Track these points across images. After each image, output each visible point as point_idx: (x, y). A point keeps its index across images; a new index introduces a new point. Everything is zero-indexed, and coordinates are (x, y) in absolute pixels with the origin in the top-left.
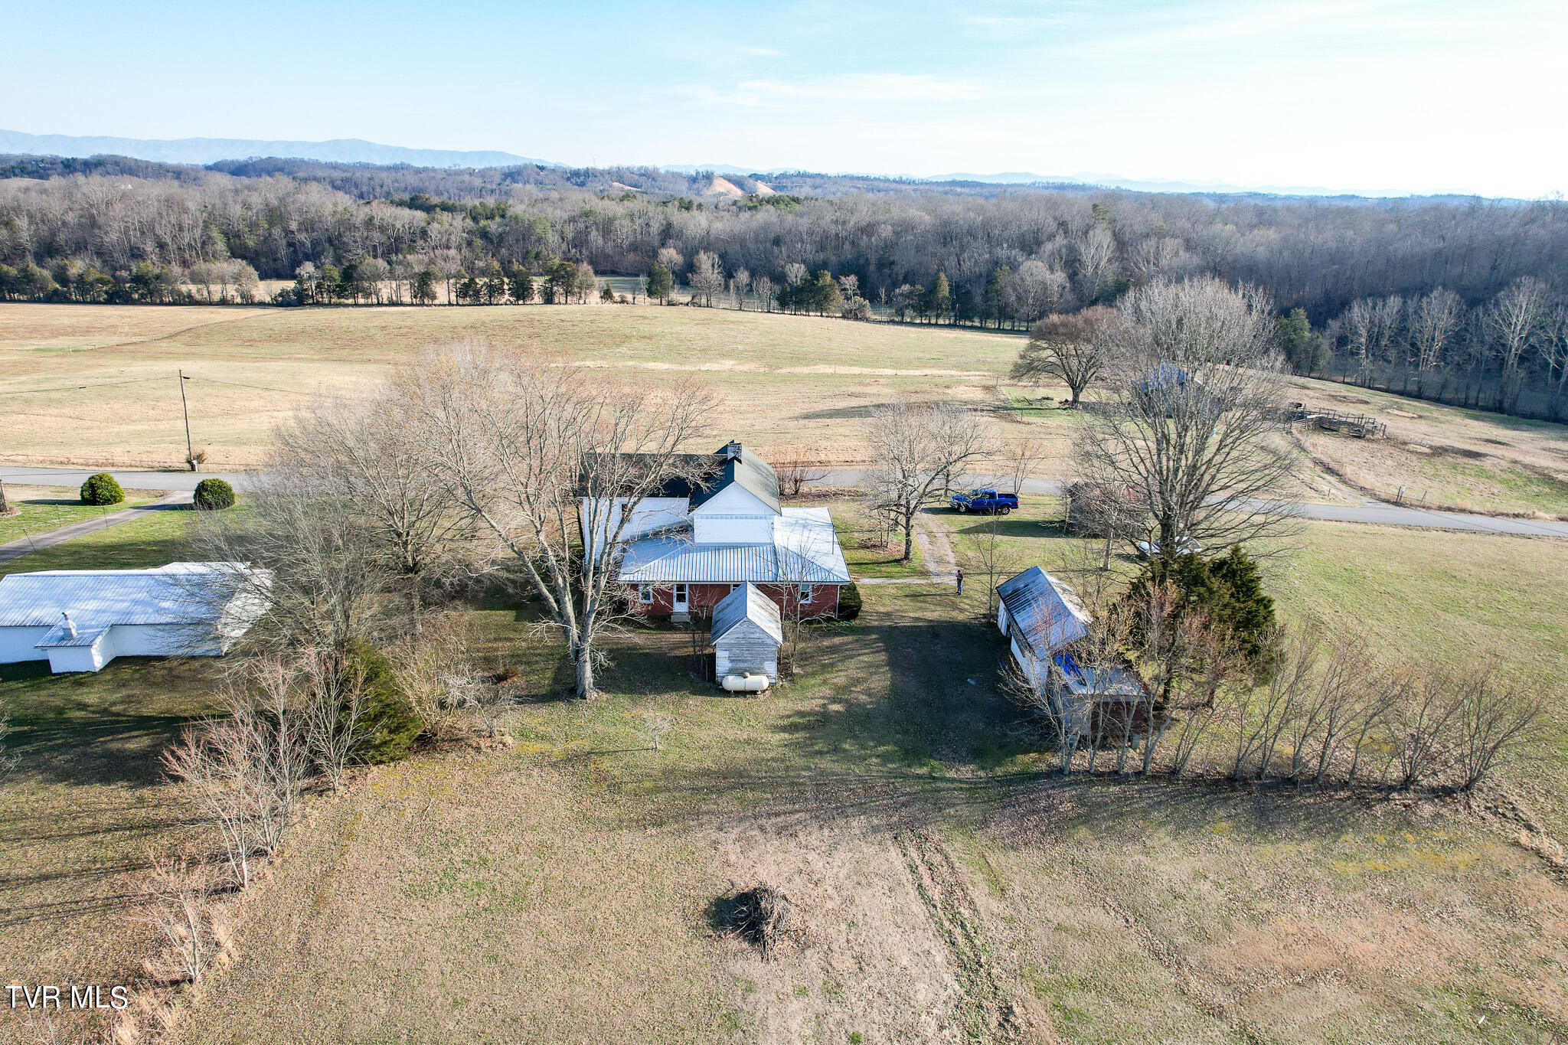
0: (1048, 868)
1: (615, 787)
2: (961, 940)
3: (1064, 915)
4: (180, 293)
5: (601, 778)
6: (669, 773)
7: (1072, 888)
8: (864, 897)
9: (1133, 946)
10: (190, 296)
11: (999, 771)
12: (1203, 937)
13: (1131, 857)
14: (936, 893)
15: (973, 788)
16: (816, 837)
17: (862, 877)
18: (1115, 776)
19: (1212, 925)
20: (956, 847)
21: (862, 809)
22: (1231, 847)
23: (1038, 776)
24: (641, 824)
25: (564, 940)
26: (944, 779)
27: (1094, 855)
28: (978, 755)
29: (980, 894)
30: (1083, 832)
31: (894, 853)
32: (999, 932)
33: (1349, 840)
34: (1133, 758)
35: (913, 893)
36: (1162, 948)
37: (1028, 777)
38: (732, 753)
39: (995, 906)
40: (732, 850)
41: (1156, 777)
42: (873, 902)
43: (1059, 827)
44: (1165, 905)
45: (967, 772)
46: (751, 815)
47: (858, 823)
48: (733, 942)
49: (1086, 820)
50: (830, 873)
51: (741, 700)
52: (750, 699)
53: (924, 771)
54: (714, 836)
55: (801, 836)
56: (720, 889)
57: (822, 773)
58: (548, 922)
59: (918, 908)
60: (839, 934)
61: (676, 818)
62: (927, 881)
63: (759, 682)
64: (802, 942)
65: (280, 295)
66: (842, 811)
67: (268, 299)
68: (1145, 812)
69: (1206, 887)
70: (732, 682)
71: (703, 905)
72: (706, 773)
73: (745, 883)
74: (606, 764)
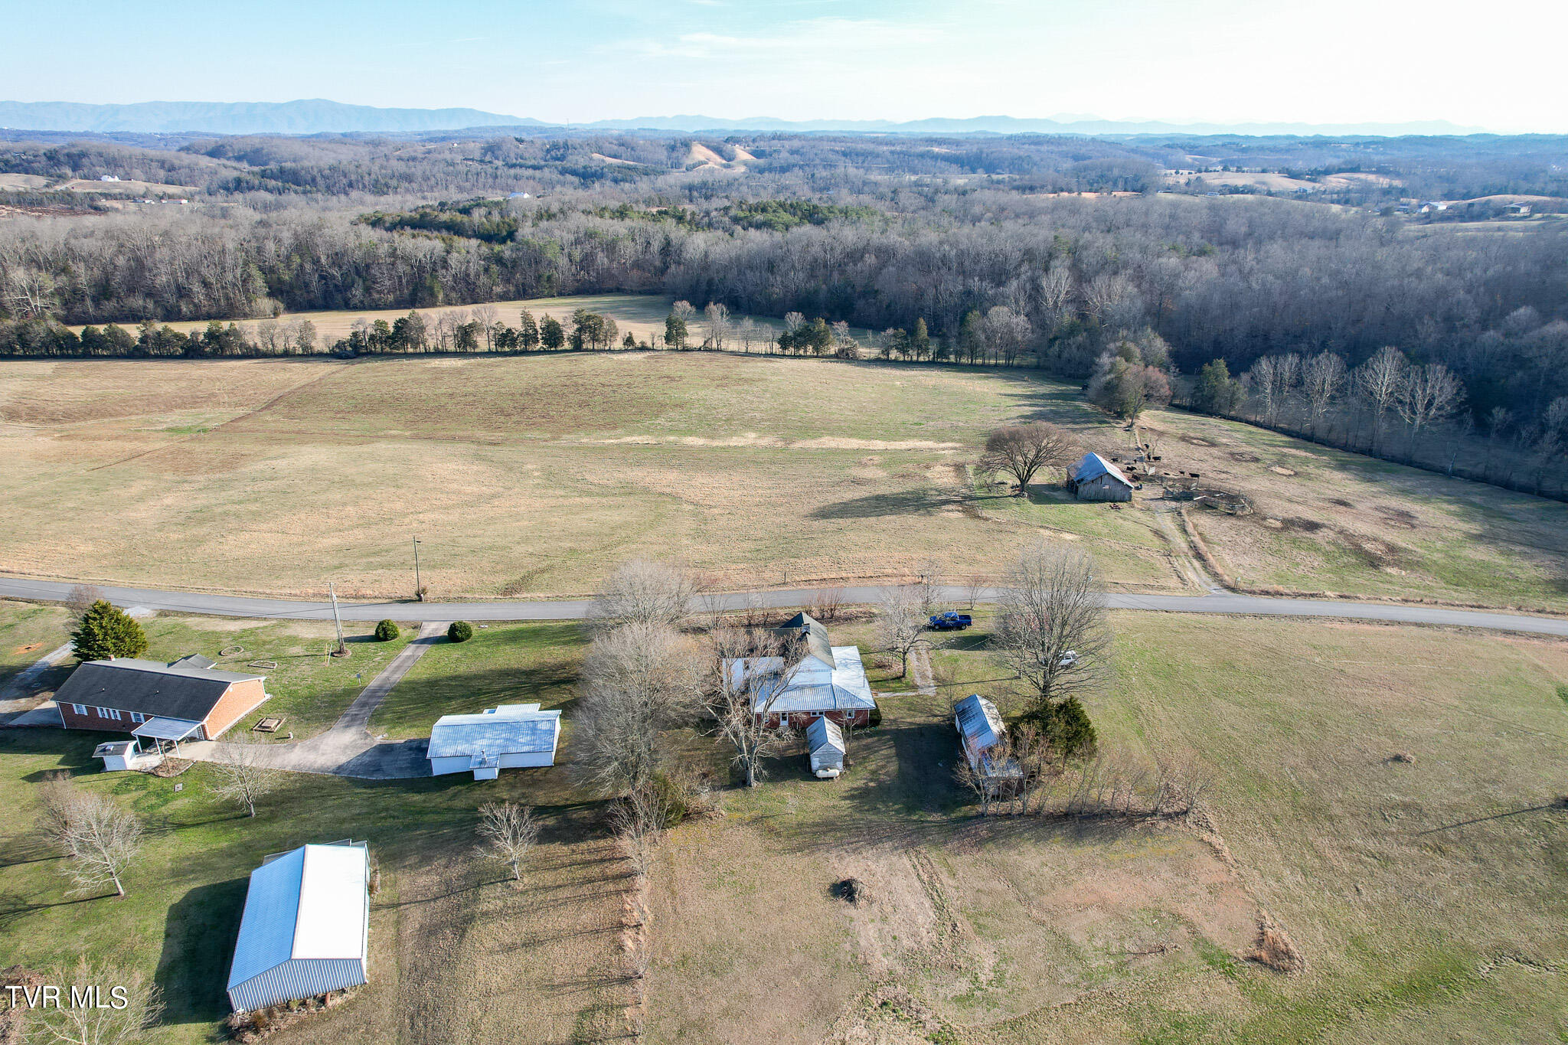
0: (974, 864)
1: (779, 834)
2: (936, 897)
3: (980, 885)
5: (771, 830)
6: (800, 825)
7: (985, 872)
8: (894, 881)
9: (1010, 897)
10: (255, 347)
11: (953, 816)
12: (1041, 892)
13: (1012, 856)
14: (925, 877)
15: (940, 825)
16: (869, 853)
17: (892, 871)
18: (1008, 816)
19: (1046, 887)
20: (933, 855)
21: (889, 838)
22: (1061, 850)
23: (971, 818)
24: (793, 851)
25: (776, 904)
26: (927, 821)
27: (996, 857)
28: (944, 808)
29: (944, 877)
30: (990, 845)
31: (905, 859)
32: (951, 892)
33: (1119, 843)
34: (1018, 805)
35: (915, 878)
36: (1022, 897)
37: (966, 819)
38: (827, 814)
39: (951, 882)
40: (833, 860)
41: (1029, 816)
42: (899, 883)
43: (980, 843)
44: (1026, 879)
45: (936, 817)
46: (839, 844)
47: (888, 845)
48: (842, 902)
49: (992, 839)
50: (879, 870)
51: (826, 783)
52: (831, 782)
53: (915, 818)
54: (826, 855)
55: (864, 854)
56: (834, 879)
57: (871, 821)
58: (768, 896)
59: (917, 884)
60: (885, 897)
61: (808, 847)
62: (921, 871)
63: (835, 772)
64: (871, 901)
65: (337, 346)
66: (880, 840)
67: (326, 350)
68: (1021, 833)
69: (1046, 869)
70: (821, 774)
71: (828, 887)
72: (817, 825)
73: (844, 876)
74: (772, 822)
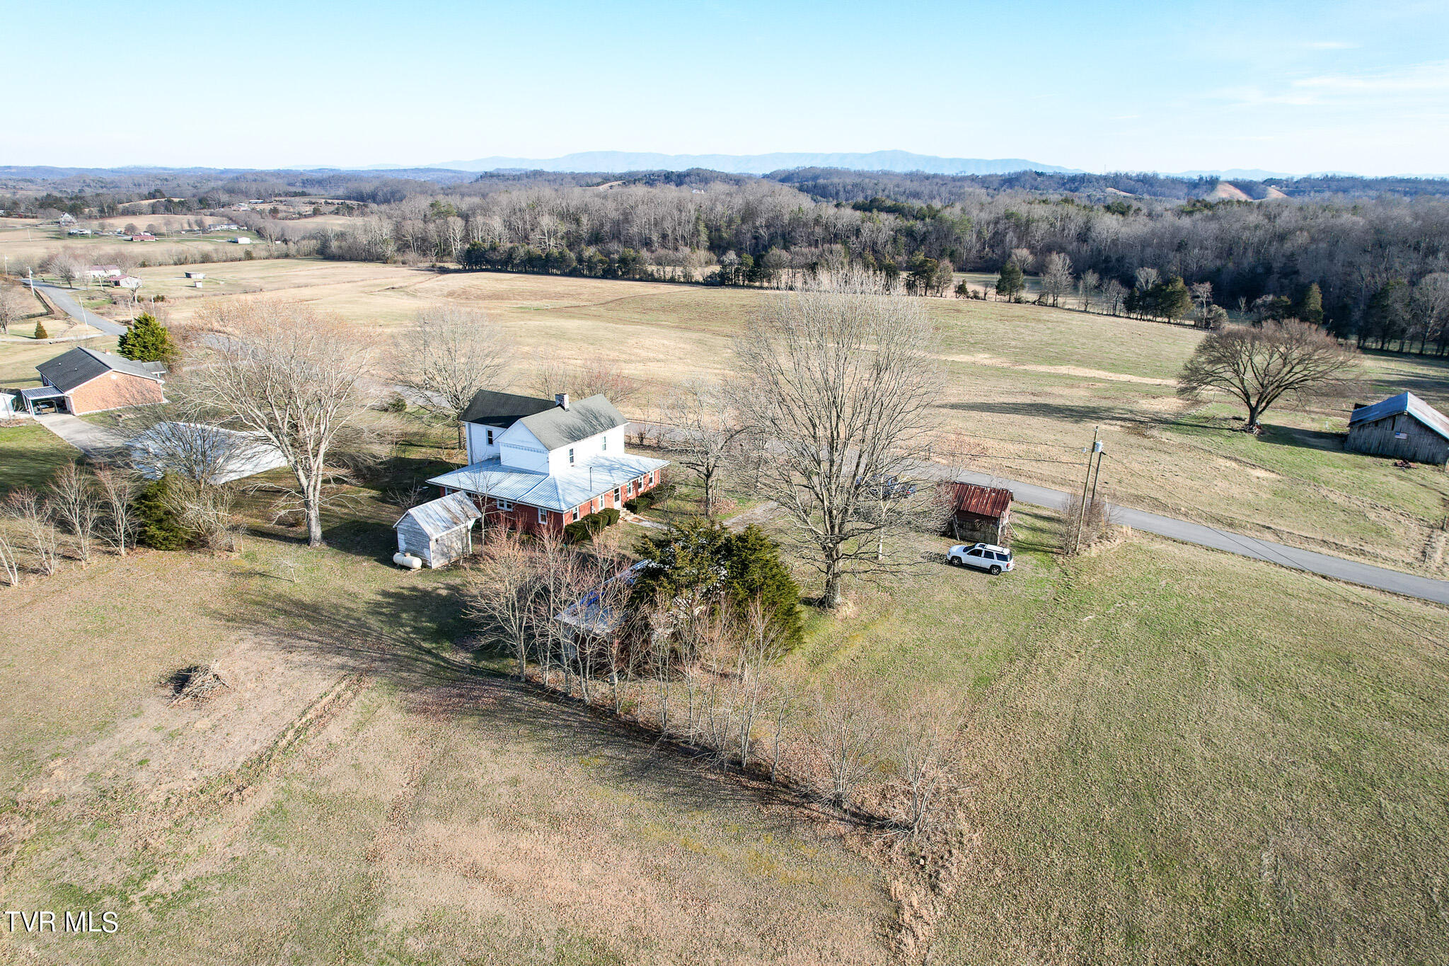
0: (411, 731)
3: (373, 760)
4: (645, 272)
5: (242, 588)
6: (279, 596)
7: (406, 749)
9: (388, 798)
10: (652, 274)
16: (301, 657)
17: (287, 687)
18: (560, 696)
20: (370, 695)
21: (354, 653)
24: (221, 617)
26: (435, 655)
27: (455, 737)
29: (339, 725)
30: (472, 720)
31: (329, 683)
33: (698, 817)
36: (405, 809)
37: (495, 674)
38: (331, 597)
39: (338, 736)
40: (245, 644)
41: (591, 708)
42: (271, 704)
45: (461, 657)
46: (286, 633)
47: (337, 660)
49: (488, 714)
50: (276, 678)
51: (395, 571)
52: (402, 572)
53: (430, 645)
54: (247, 637)
55: (292, 656)
57: (362, 625)
61: (244, 621)
64: (201, 705)
65: (710, 277)
66: (341, 650)
67: (701, 280)
69: (503, 791)
70: (398, 557)
74: (256, 582)
